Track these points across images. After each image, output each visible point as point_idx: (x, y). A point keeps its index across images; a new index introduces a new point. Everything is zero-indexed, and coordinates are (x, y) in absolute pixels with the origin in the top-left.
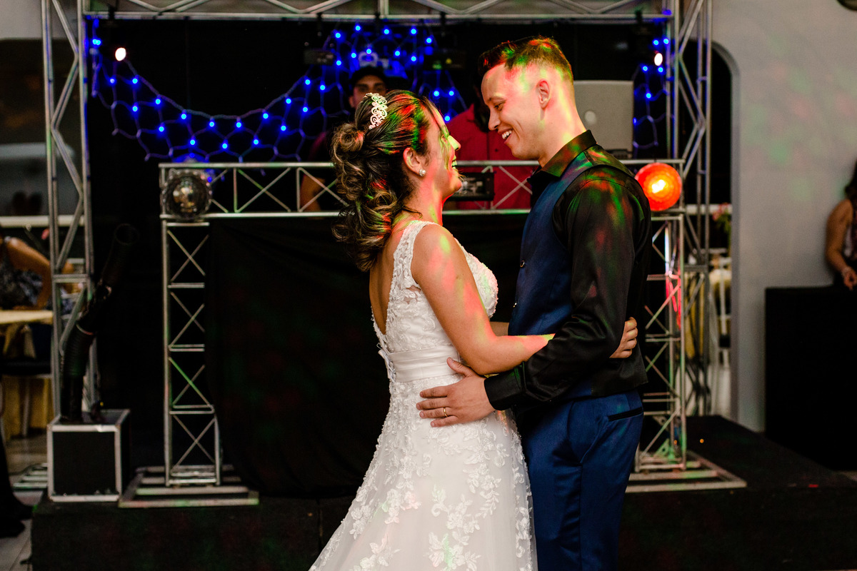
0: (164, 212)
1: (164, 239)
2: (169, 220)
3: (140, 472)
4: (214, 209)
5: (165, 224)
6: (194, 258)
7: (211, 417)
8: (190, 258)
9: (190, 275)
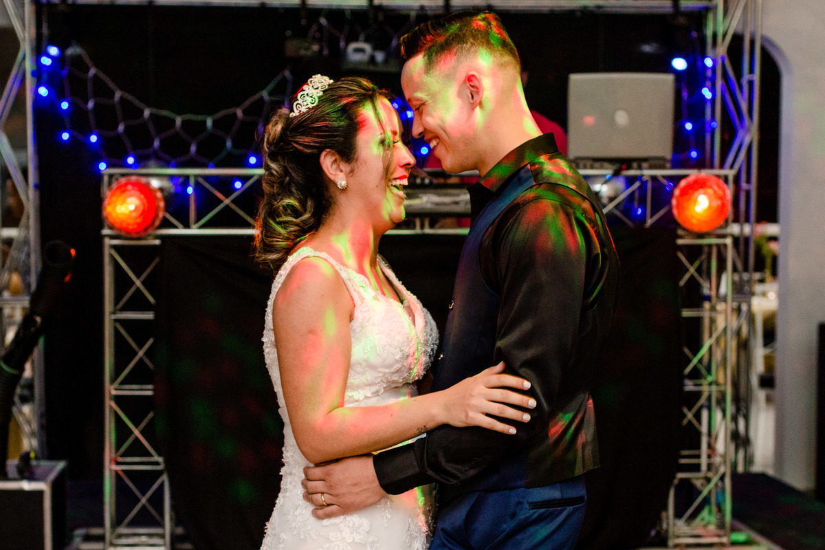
0: (106, 227)
1: (107, 260)
2: (112, 237)
3: (79, 536)
4: (166, 224)
5: (108, 242)
6: (143, 283)
7: (159, 473)
8: (138, 283)
9: (138, 303)
